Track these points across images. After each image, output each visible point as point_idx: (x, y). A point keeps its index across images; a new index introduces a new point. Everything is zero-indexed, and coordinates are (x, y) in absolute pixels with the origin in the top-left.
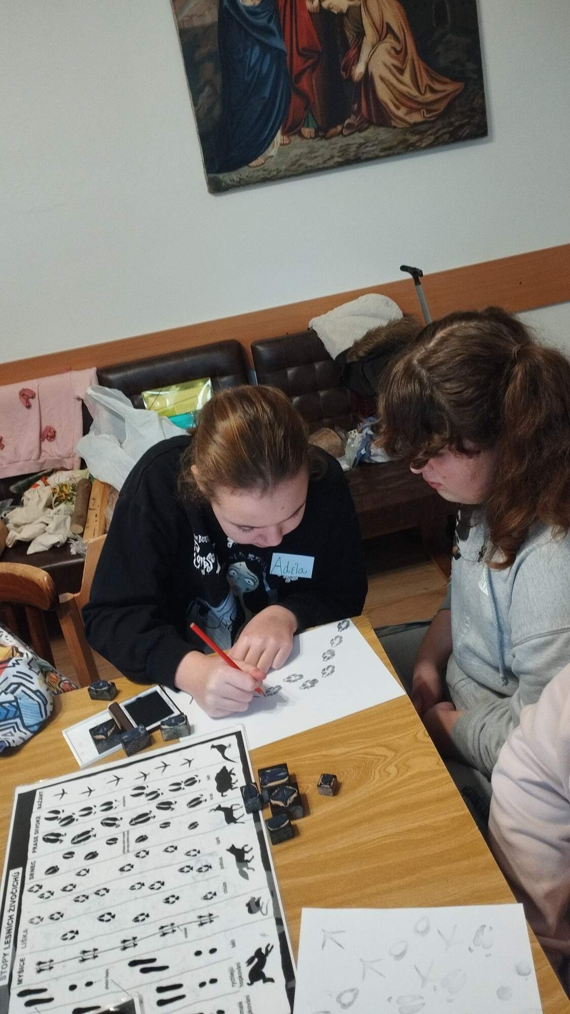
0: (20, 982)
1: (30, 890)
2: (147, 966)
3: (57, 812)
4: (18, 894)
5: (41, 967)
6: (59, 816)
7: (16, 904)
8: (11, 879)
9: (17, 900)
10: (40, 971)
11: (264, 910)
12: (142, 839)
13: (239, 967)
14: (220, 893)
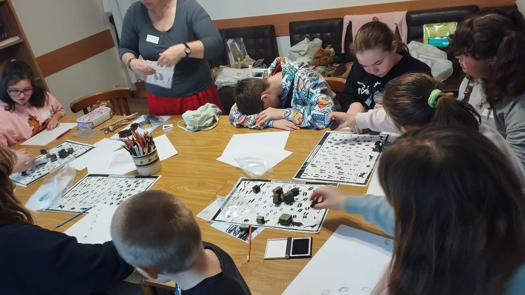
0: (312, 163)
1: (321, 150)
2: (339, 168)
3: (334, 138)
4: (318, 150)
5: (317, 162)
6: (334, 139)
7: (317, 151)
8: (318, 147)
9: (317, 150)
10: (316, 162)
11: (370, 167)
12: (351, 148)
13: (358, 174)
14: (362, 162)
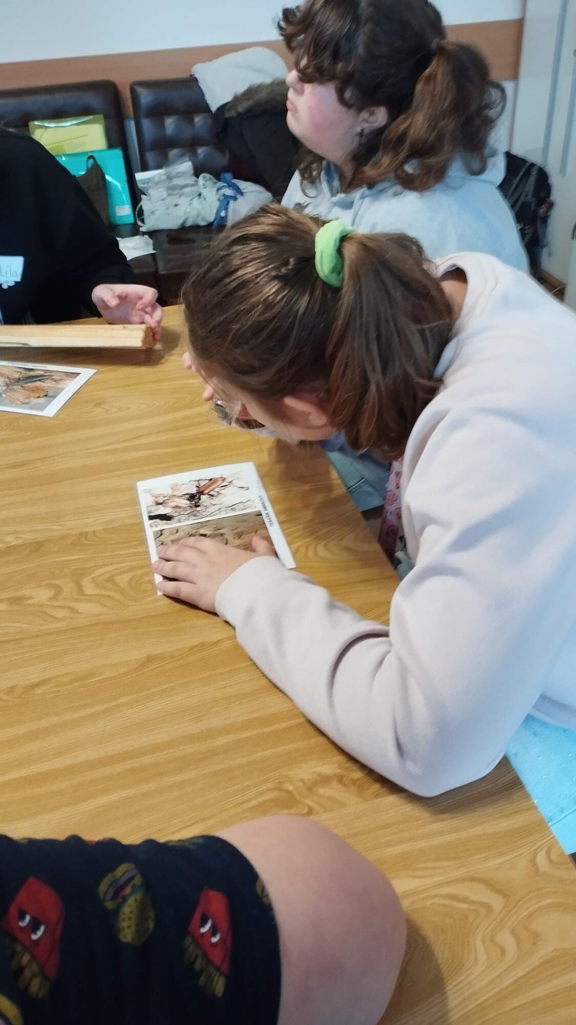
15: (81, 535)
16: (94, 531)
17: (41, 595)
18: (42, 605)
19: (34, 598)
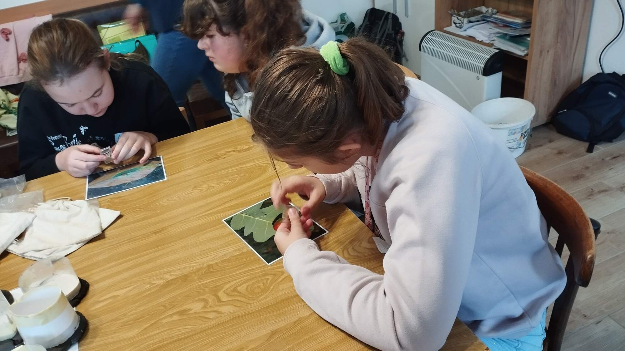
15: (209, 266)
16: (216, 263)
17: (197, 307)
18: (199, 312)
19: (192, 309)
